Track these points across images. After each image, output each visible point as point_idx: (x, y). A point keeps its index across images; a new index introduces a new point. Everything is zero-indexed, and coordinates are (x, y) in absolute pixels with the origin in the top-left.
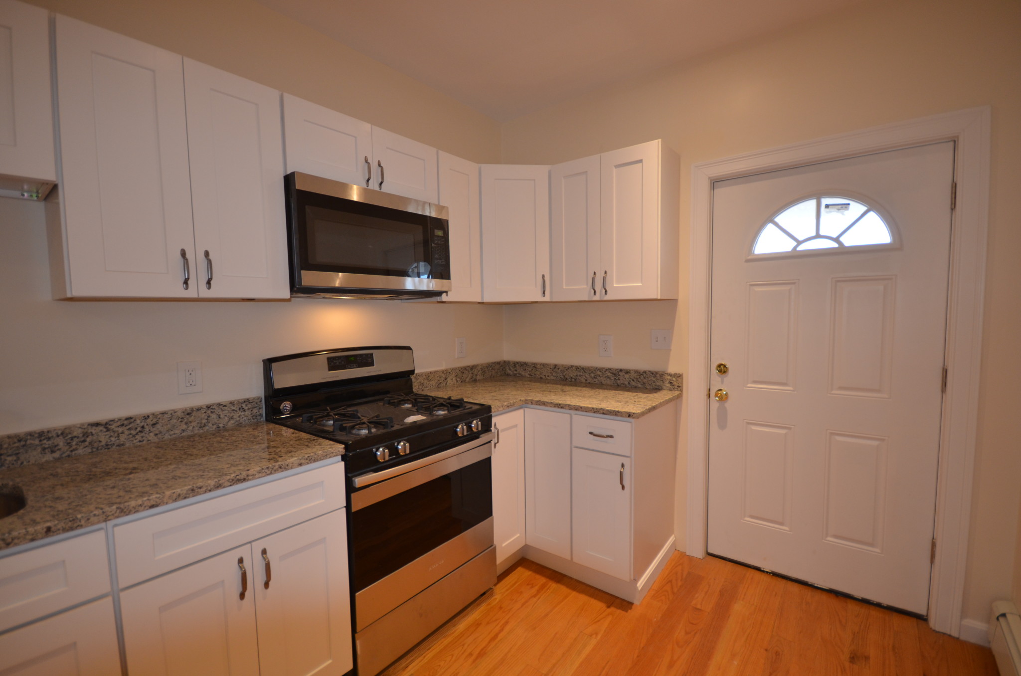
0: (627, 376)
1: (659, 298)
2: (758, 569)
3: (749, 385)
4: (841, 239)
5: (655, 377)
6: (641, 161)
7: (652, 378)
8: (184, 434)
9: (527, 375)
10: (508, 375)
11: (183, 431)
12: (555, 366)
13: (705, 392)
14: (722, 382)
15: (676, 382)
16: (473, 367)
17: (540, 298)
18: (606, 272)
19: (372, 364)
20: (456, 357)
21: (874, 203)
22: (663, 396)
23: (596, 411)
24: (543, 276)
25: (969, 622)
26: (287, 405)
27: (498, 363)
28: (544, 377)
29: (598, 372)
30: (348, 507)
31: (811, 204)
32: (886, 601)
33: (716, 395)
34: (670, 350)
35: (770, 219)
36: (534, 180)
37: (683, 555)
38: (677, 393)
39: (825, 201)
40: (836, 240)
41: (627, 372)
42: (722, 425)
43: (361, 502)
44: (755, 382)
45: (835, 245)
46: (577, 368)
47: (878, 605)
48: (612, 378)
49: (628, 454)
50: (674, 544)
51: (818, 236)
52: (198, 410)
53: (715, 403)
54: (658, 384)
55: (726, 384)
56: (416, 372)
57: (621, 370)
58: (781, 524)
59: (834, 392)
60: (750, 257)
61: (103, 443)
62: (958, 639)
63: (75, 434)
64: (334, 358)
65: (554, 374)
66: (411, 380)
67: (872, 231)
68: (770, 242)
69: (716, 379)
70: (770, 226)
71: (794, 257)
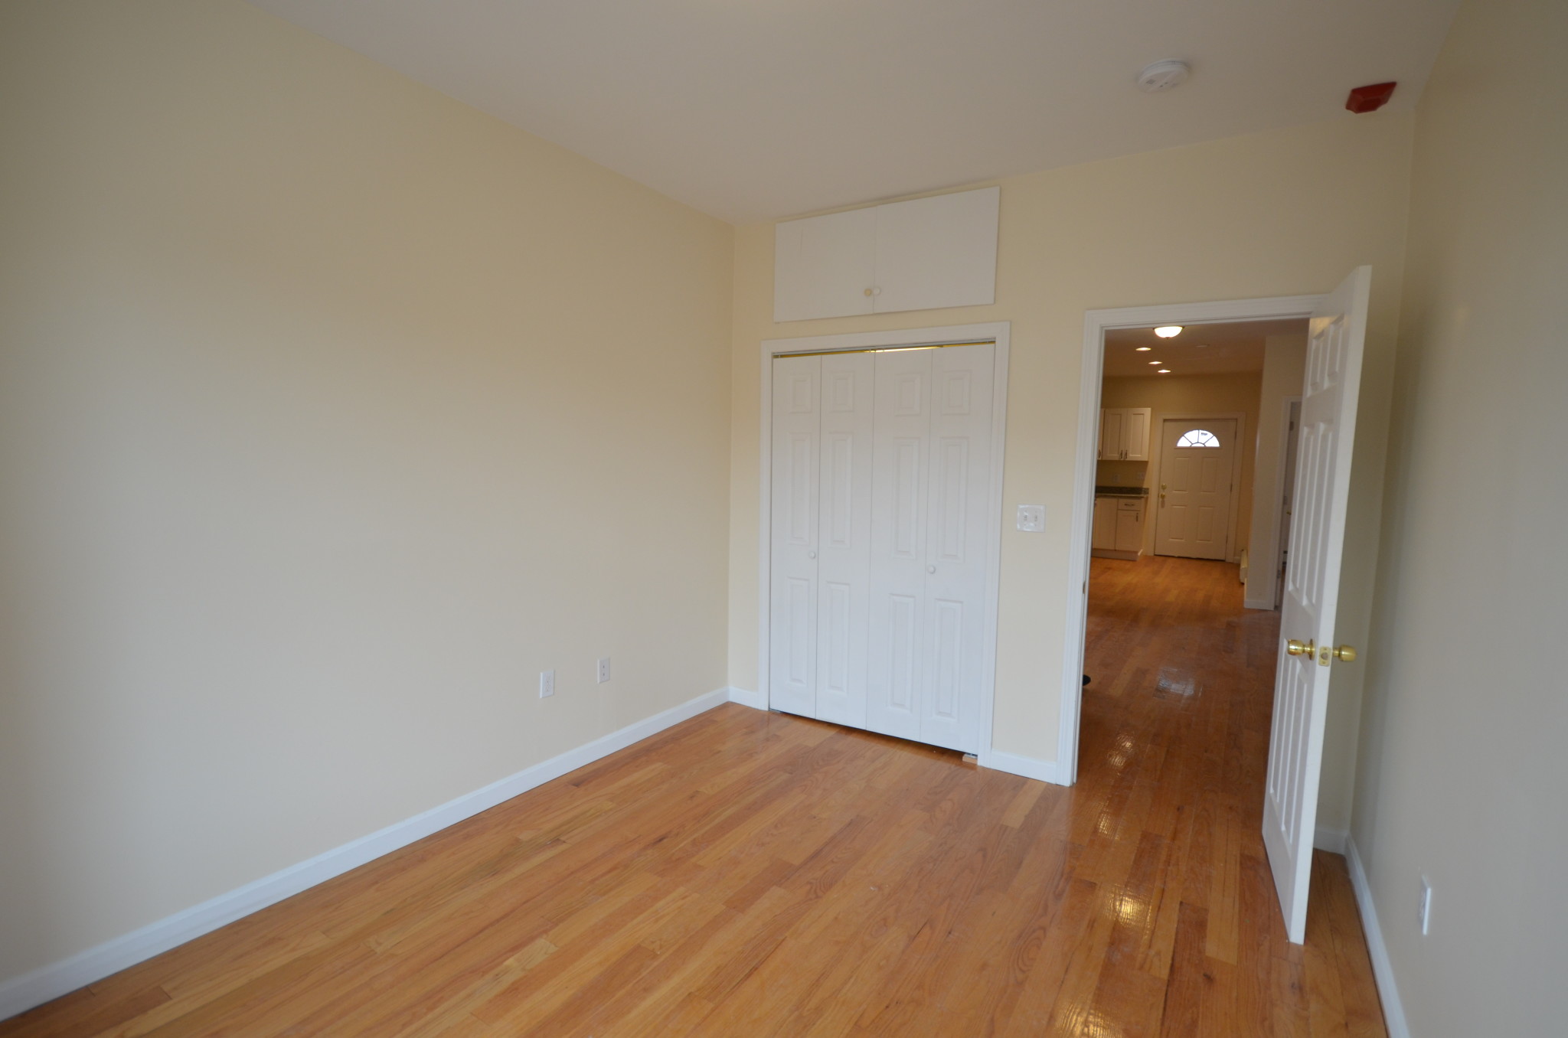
1: (1145, 461)
3: (1173, 493)
4: (1205, 444)
5: (1139, 489)
6: (1143, 414)
13: (1157, 495)
14: (1163, 492)
15: (1147, 491)
18: (1126, 451)
21: (1215, 434)
22: (1143, 495)
31: (1196, 432)
32: (1213, 558)
33: (1161, 496)
34: (1145, 480)
35: (1183, 435)
37: (1147, 555)
38: (1148, 495)
39: (1201, 431)
41: (1127, 488)
42: (1163, 506)
44: (1175, 492)
45: (1203, 446)
49: (1139, 510)
51: (1198, 442)
53: (1160, 499)
54: (1141, 492)
55: (1165, 493)
58: (1182, 538)
59: (1201, 493)
60: (1176, 448)
67: (1214, 442)
68: (1183, 443)
69: (1161, 490)
70: (1183, 437)
71: (1190, 448)
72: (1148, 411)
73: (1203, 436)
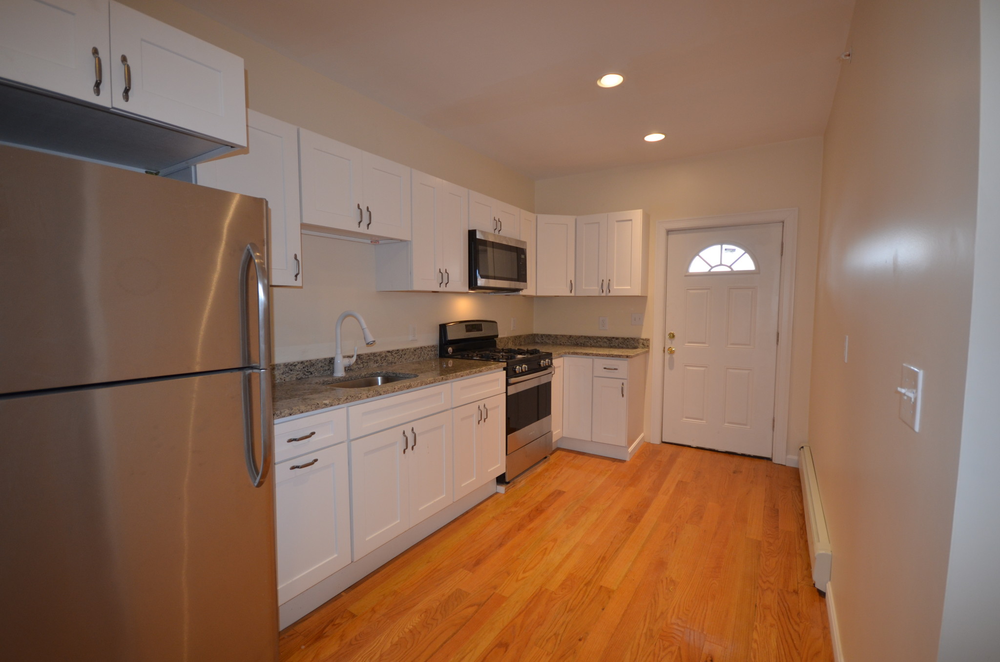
0: (617, 341)
1: (640, 295)
2: (690, 447)
3: (686, 344)
4: (732, 267)
5: (634, 341)
6: (631, 220)
7: (632, 342)
8: (414, 361)
9: (551, 343)
10: (537, 343)
11: (413, 359)
12: (570, 336)
13: (663, 349)
14: (672, 343)
15: (645, 344)
16: (520, 337)
17: (569, 294)
18: (609, 280)
19: (481, 330)
20: (512, 329)
21: (748, 250)
22: (639, 351)
23: (608, 356)
24: (571, 281)
25: (789, 457)
26: (450, 349)
27: (532, 335)
28: (562, 343)
29: (599, 339)
30: (507, 392)
31: (718, 247)
32: (752, 454)
33: (668, 350)
34: (643, 325)
35: (697, 254)
36: (567, 225)
37: (649, 444)
38: (647, 349)
39: (725, 246)
40: (730, 267)
41: (617, 339)
42: (671, 367)
43: (512, 390)
44: (689, 342)
45: (729, 270)
46: (585, 337)
47: (749, 456)
48: (608, 343)
49: (626, 378)
50: (643, 438)
51: (721, 265)
52: (418, 349)
53: (667, 356)
54: (636, 345)
55: (674, 345)
56: (499, 336)
57: (613, 338)
58: (702, 420)
59: (729, 346)
60: (687, 274)
61: (390, 361)
62: (785, 466)
63: (383, 355)
64: (469, 325)
65: (570, 341)
66: (495, 341)
67: (746, 263)
68: (697, 266)
69: (668, 341)
70: (697, 258)
71: (709, 275)
72: (637, 215)
73: (729, 253)
